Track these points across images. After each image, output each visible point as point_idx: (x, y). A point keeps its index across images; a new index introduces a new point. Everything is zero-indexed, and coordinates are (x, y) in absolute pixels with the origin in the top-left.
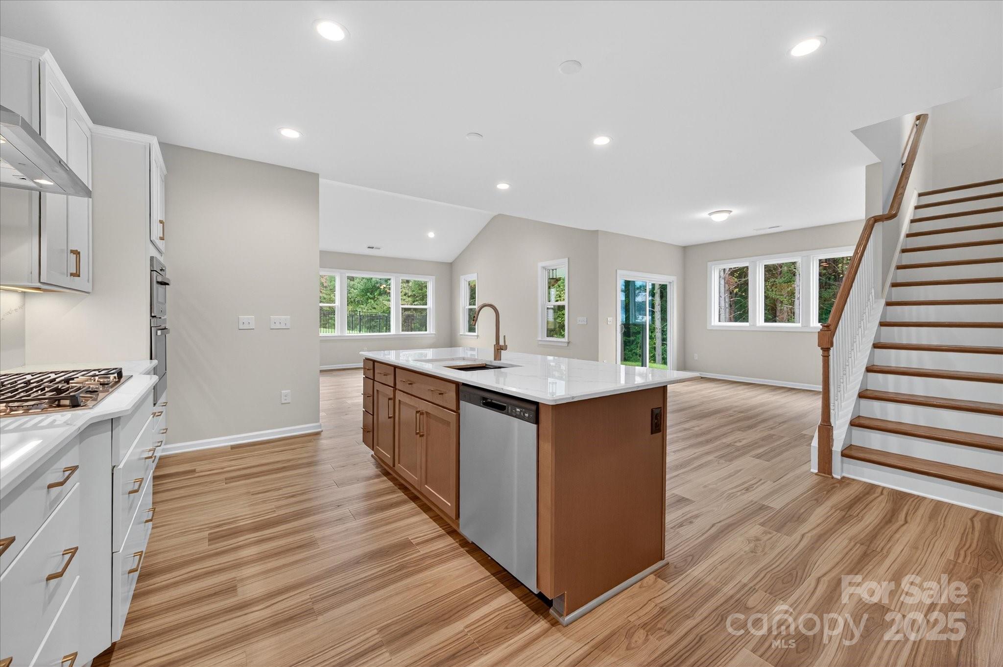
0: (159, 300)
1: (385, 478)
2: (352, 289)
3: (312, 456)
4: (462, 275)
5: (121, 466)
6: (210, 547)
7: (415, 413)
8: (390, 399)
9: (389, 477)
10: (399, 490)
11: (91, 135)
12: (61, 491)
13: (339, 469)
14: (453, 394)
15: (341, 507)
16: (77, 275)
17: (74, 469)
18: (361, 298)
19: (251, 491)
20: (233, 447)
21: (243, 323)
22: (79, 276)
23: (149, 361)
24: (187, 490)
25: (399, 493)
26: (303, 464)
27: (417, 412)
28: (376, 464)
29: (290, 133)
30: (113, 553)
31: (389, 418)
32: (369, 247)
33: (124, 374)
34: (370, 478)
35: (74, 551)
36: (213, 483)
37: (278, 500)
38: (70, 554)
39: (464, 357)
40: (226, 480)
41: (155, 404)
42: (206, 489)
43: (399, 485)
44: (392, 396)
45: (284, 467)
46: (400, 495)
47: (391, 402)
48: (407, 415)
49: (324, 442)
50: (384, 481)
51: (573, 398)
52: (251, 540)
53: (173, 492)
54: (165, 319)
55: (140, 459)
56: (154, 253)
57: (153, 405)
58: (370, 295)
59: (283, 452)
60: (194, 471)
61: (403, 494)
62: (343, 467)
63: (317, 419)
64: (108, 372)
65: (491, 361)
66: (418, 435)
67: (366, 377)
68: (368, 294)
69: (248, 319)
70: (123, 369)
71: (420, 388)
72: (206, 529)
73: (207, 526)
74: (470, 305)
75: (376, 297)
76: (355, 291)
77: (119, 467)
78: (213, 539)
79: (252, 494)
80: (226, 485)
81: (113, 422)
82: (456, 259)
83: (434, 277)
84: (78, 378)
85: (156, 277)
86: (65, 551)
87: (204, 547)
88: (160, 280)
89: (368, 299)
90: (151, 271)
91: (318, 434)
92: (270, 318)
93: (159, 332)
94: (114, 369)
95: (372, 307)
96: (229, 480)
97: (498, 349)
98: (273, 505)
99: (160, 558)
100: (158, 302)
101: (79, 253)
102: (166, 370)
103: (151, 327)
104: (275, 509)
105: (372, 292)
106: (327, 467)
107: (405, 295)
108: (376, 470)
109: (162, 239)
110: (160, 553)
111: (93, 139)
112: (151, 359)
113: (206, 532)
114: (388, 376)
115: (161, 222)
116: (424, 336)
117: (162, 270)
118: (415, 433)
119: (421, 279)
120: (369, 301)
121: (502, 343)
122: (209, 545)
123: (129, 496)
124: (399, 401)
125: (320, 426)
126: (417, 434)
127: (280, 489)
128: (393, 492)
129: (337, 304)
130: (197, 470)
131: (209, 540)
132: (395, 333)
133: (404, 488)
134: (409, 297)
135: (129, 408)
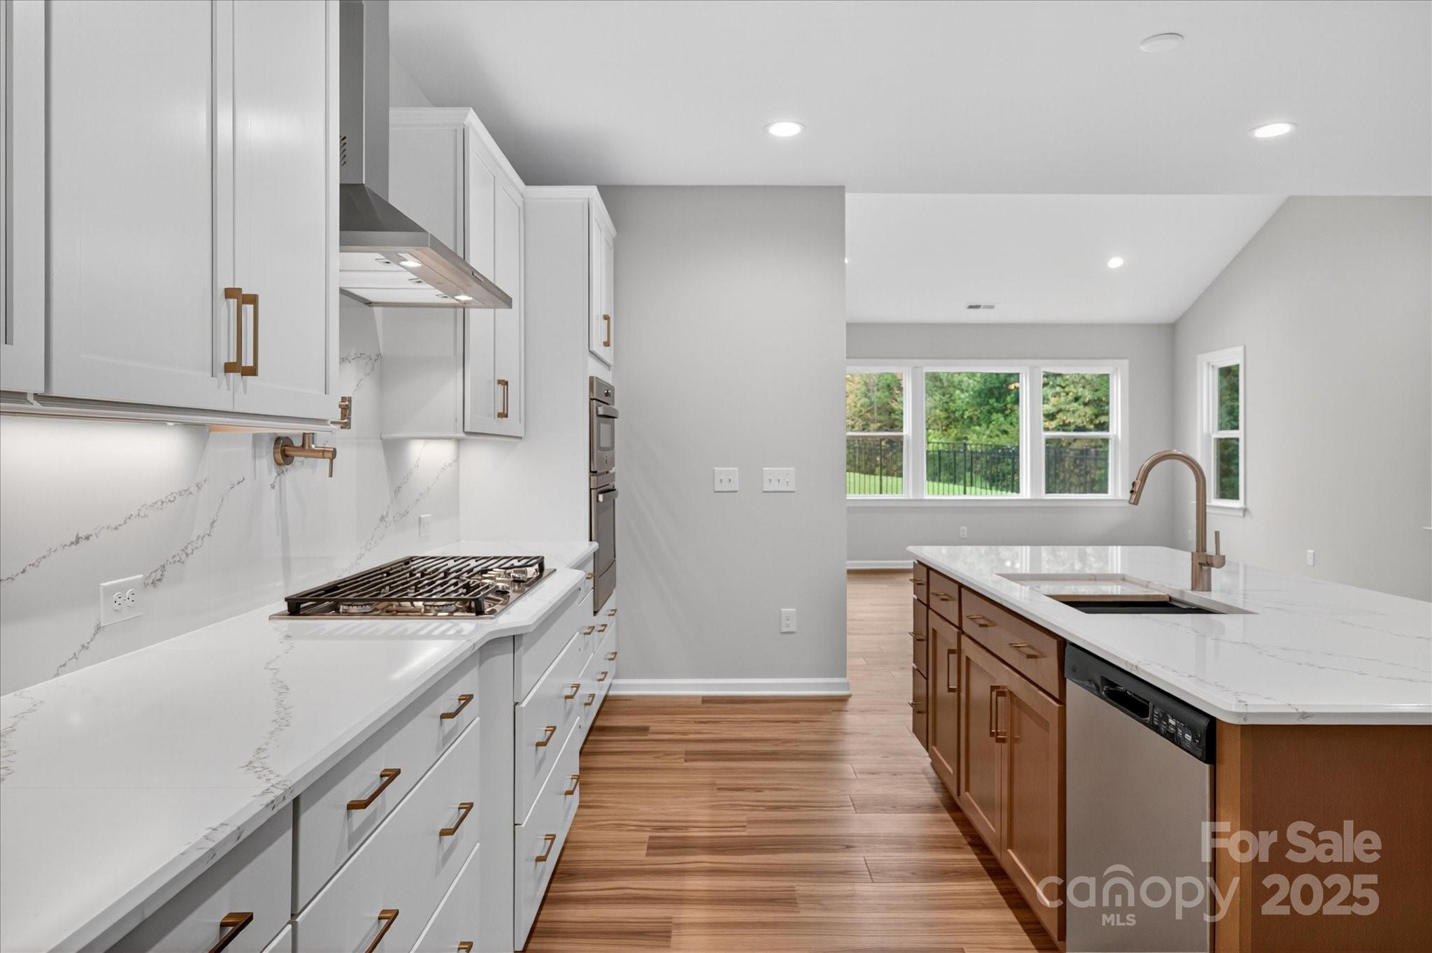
0: (602, 445)
1: (946, 816)
2: (958, 392)
3: (826, 742)
4: (1200, 353)
5: (524, 704)
6: (646, 858)
7: (989, 689)
8: (951, 652)
9: (958, 815)
10: (969, 847)
11: (524, 203)
12: (457, 725)
13: (865, 776)
14: (1052, 662)
15: (851, 849)
16: (503, 415)
17: (467, 699)
18: (976, 410)
19: (718, 782)
20: (707, 700)
21: (721, 480)
22: (506, 416)
23: (587, 541)
24: (634, 759)
25: (966, 853)
26: (802, 753)
27: (993, 688)
28: (936, 784)
29: (785, 129)
30: (515, 825)
31: (950, 690)
32: (971, 307)
33: (547, 566)
34: (917, 808)
35: (469, 807)
36: (668, 755)
37: (753, 808)
38: (465, 810)
39: (1124, 575)
40: (686, 754)
41: (595, 613)
42: (659, 763)
43: (972, 837)
44: (955, 647)
45: (774, 753)
46: (969, 858)
47: (953, 657)
48: (980, 688)
49: (852, 720)
50: (942, 820)
51: (1304, 715)
52: (703, 865)
53: (615, 758)
54: (614, 474)
55: (559, 697)
56: (596, 370)
57: (593, 613)
58: (995, 404)
59: (777, 724)
60: (645, 730)
61: (975, 857)
62: (873, 774)
63: (839, 668)
64: (529, 561)
65: (1182, 592)
66: (994, 739)
67: (918, 599)
68: (992, 401)
69: (728, 475)
70: (545, 557)
71: (999, 638)
72: (648, 829)
73: (649, 824)
74: (1221, 428)
75: (1009, 406)
76: (962, 396)
77: (521, 706)
78: (655, 847)
79: (719, 789)
80: (685, 764)
81: (514, 640)
82: (1185, 315)
83: (1126, 362)
84: (491, 570)
85: (597, 409)
86: (462, 804)
87: (640, 855)
88: (601, 412)
89: (990, 413)
90: (591, 399)
91: (843, 699)
92: (762, 470)
93: (601, 497)
94: (535, 558)
95: (999, 430)
96: (691, 756)
97: (1200, 564)
98: (743, 816)
99: (589, 855)
100: (600, 448)
101: (506, 383)
102: (615, 557)
103: (591, 490)
104: (745, 824)
105: (1000, 395)
106: (849, 768)
107: (1076, 399)
108: (934, 793)
109: (607, 344)
110: (587, 847)
111: (524, 212)
112: (591, 540)
113: (646, 833)
114: (951, 603)
115: (606, 318)
116: (1096, 504)
117: (607, 394)
118: (989, 732)
119: (1091, 369)
120: (995, 416)
121: (1211, 549)
122: (647, 855)
123: (537, 749)
124: (967, 658)
125: (847, 686)
126: (992, 734)
127: (759, 790)
128: (957, 848)
129: (907, 431)
130: (650, 728)
131: (649, 848)
132: (1029, 497)
133: (978, 844)
134: (1085, 404)
135: (531, 623)
